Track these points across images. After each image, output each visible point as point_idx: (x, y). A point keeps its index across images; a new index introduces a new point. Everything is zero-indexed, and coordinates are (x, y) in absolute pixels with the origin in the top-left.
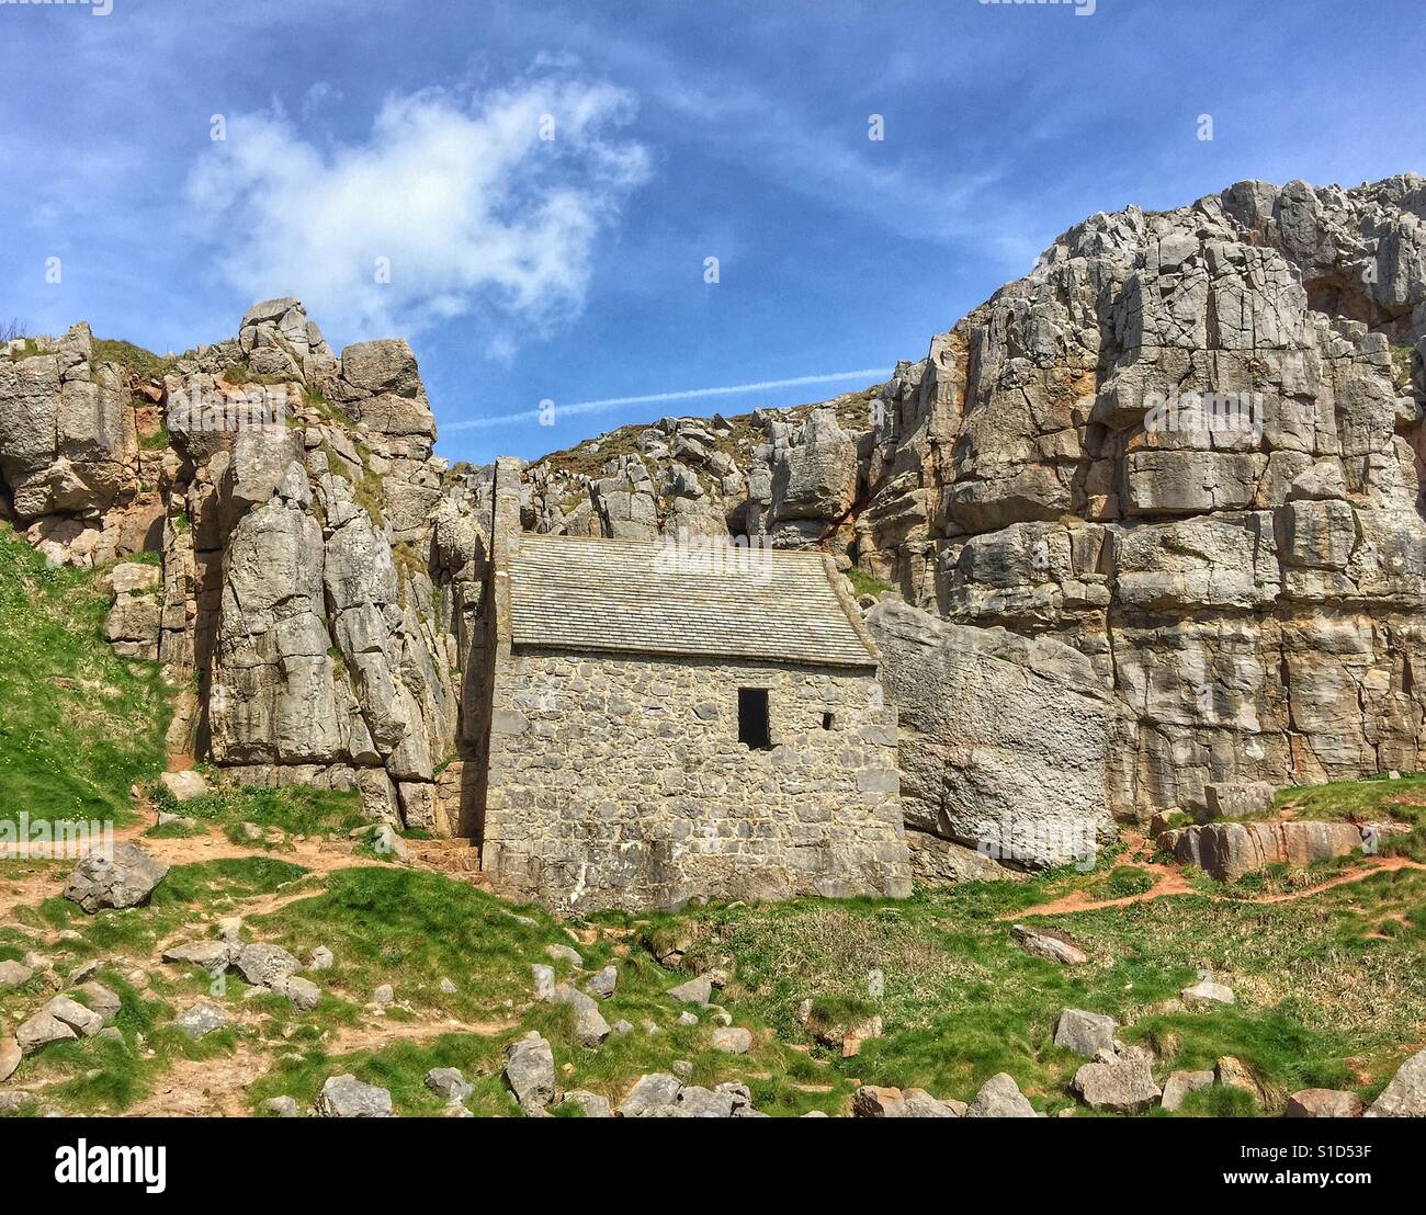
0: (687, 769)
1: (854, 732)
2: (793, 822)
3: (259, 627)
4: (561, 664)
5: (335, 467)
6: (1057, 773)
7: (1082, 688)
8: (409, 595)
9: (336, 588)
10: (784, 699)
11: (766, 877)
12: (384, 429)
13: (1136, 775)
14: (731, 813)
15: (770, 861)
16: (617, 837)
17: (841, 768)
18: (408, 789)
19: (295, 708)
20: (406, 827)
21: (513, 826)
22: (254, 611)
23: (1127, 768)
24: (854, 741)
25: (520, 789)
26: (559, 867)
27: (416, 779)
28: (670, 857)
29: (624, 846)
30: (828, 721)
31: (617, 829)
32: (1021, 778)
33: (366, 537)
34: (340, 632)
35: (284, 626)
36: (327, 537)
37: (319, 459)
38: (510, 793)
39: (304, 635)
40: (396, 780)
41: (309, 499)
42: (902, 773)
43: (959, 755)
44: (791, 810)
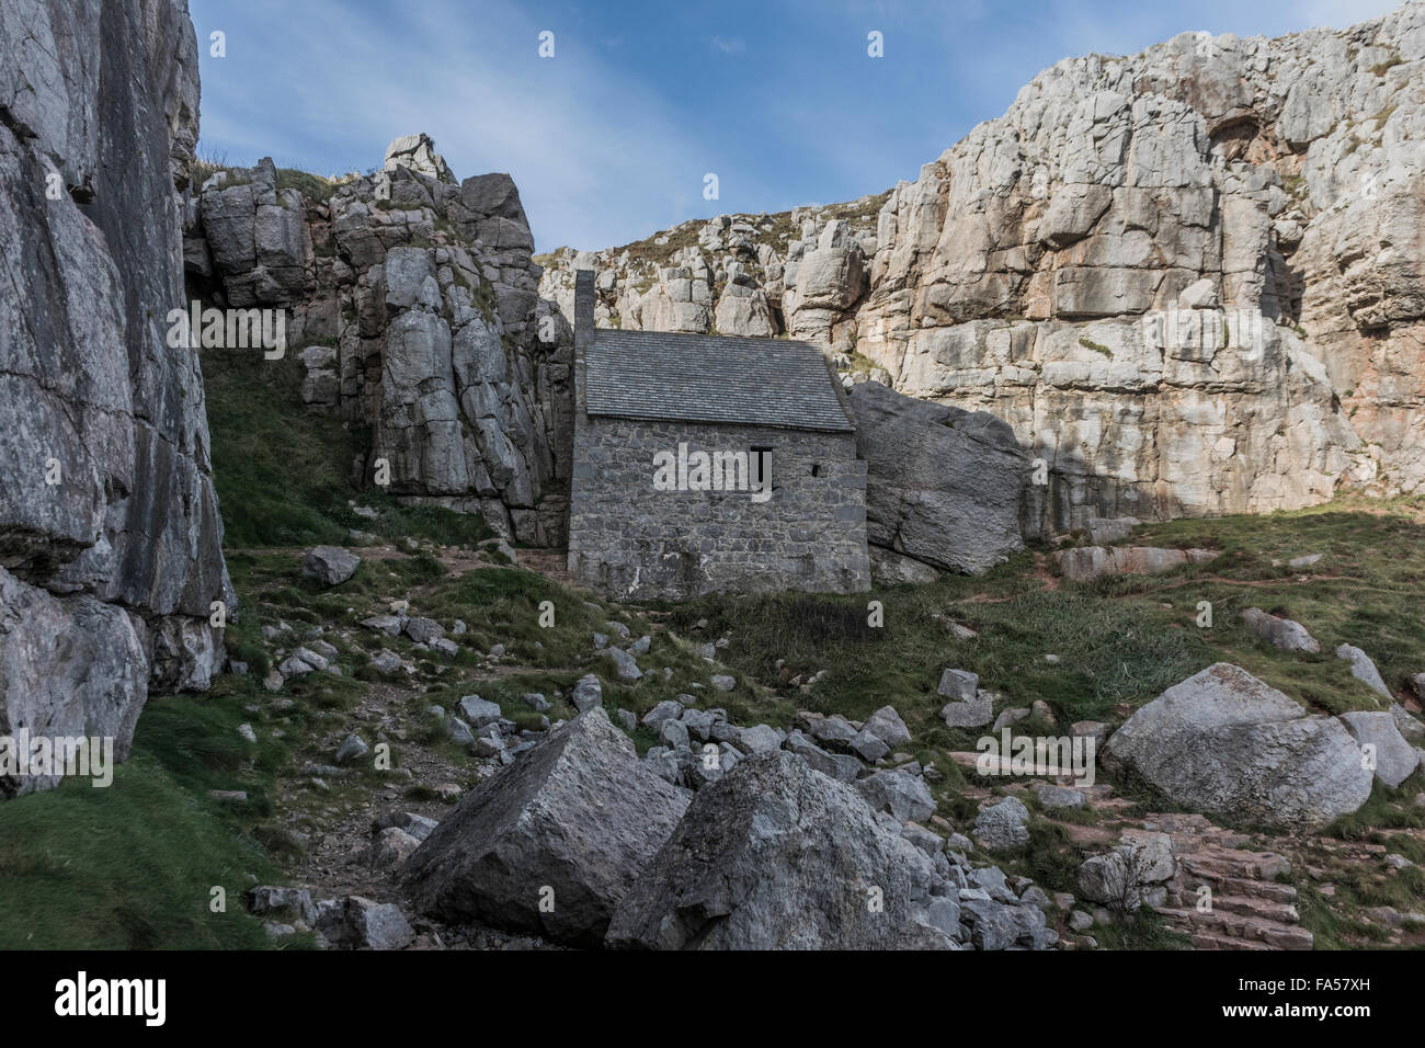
0: (712, 504)
1: (834, 478)
2: (788, 541)
3: (409, 400)
4: (623, 430)
5: (459, 280)
6: (982, 509)
7: (1004, 448)
8: (515, 375)
9: (462, 370)
10: (784, 455)
11: (767, 578)
12: (494, 244)
13: (1043, 511)
14: (743, 535)
15: (770, 568)
16: (661, 550)
17: (824, 504)
18: (517, 515)
19: (436, 457)
20: (518, 541)
21: (589, 542)
22: (404, 388)
23: (1038, 505)
24: (834, 485)
25: (593, 516)
26: (621, 569)
27: (521, 507)
28: (699, 564)
29: (667, 556)
30: (815, 470)
31: (662, 545)
32: (956, 513)
33: (482, 333)
34: (466, 404)
35: (427, 400)
36: (454, 333)
37: (446, 275)
38: (586, 519)
39: (440, 407)
40: (509, 507)
41: (440, 304)
42: (870, 508)
43: (911, 495)
44: (787, 534)
